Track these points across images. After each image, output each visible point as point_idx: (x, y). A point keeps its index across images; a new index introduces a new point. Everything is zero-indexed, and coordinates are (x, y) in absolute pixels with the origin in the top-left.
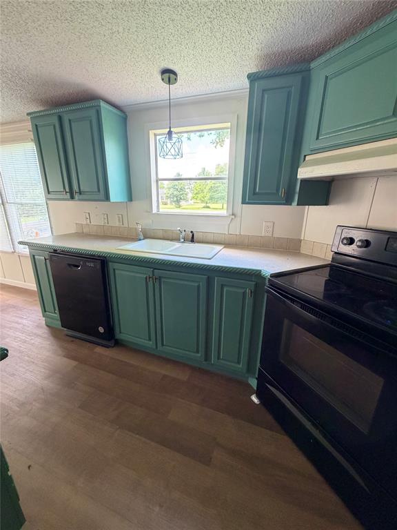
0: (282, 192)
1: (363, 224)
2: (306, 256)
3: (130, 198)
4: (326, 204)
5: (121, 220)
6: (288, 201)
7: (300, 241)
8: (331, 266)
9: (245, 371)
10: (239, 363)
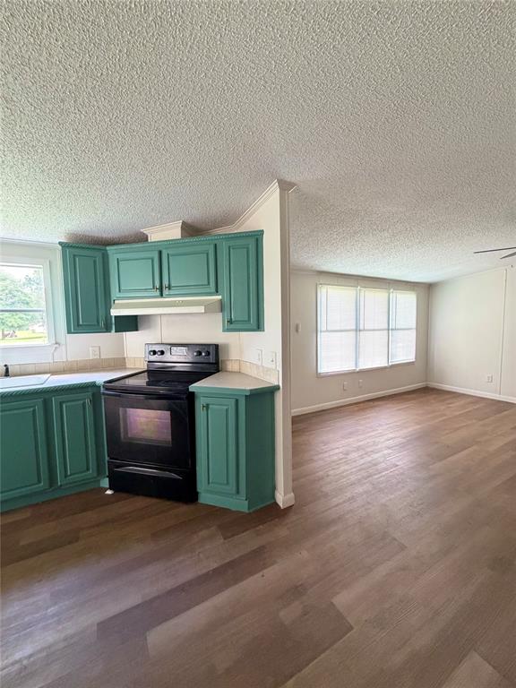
1: (159, 342)
4: (137, 330)
6: (108, 330)
7: (124, 358)
8: (149, 372)
9: (95, 475)
10: (88, 469)
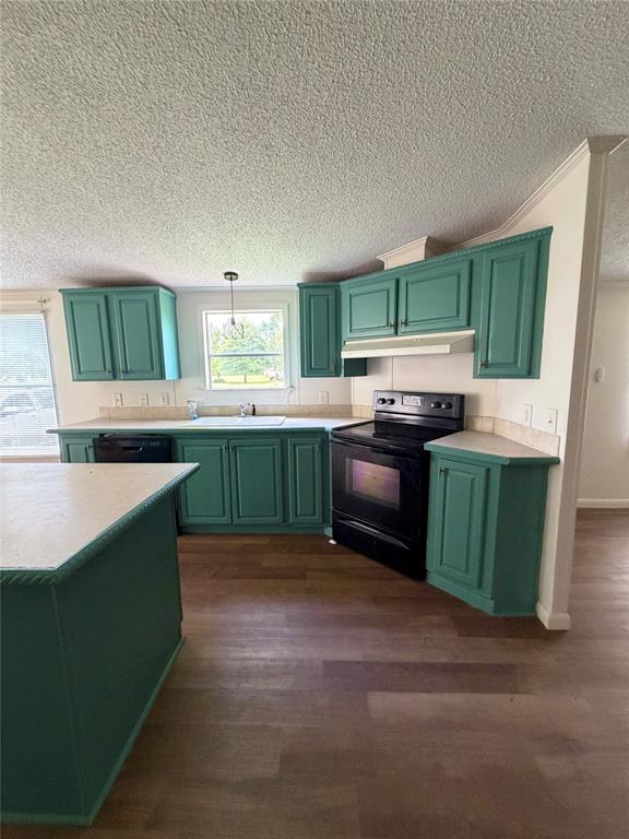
0: (332, 368)
1: (390, 389)
2: (358, 418)
3: (180, 377)
4: (366, 375)
5: (167, 398)
6: (338, 375)
7: (351, 406)
8: (376, 422)
9: (321, 521)
10: (315, 514)
